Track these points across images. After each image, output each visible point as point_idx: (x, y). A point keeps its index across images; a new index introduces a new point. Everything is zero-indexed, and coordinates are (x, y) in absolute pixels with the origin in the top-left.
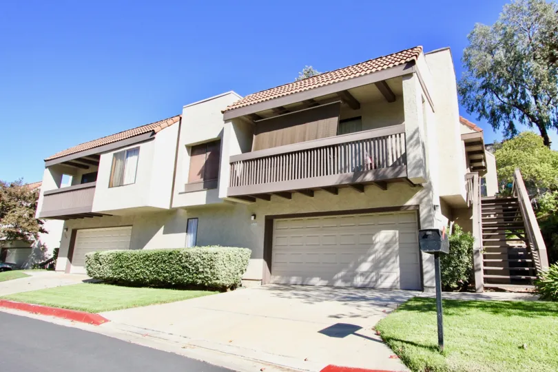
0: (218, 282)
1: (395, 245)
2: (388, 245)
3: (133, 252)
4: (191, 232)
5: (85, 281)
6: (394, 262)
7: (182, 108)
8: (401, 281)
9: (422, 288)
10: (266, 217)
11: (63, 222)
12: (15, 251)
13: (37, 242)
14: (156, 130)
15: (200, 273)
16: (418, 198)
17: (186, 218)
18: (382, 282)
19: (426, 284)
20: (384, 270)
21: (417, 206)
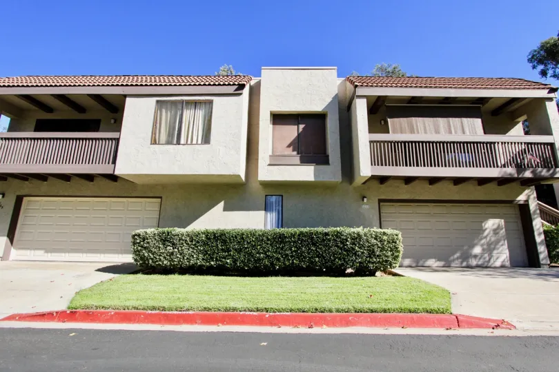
1: (502, 232)
2: (496, 231)
4: (271, 210)
6: (502, 245)
10: (379, 200)
14: (246, 84)
16: (526, 194)
17: (263, 194)
18: (494, 262)
19: (542, 262)
20: (495, 252)
21: (527, 201)
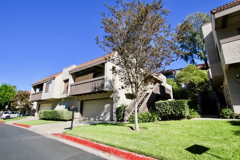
0: (64, 119)
2: (108, 108)
3: (52, 111)
4: (65, 105)
5: (39, 119)
6: (109, 113)
7: (63, 70)
8: (110, 119)
9: (112, 121)
10: (81, 101)
11: (37, 102)
12: (28, 111)
13: (32, 108)
14: (55, 76)
15: (60, 116)
16: (113, 95)
17: (64, 101)
19: (114, 119)
20: (106, 116)
21: (113, 97)
